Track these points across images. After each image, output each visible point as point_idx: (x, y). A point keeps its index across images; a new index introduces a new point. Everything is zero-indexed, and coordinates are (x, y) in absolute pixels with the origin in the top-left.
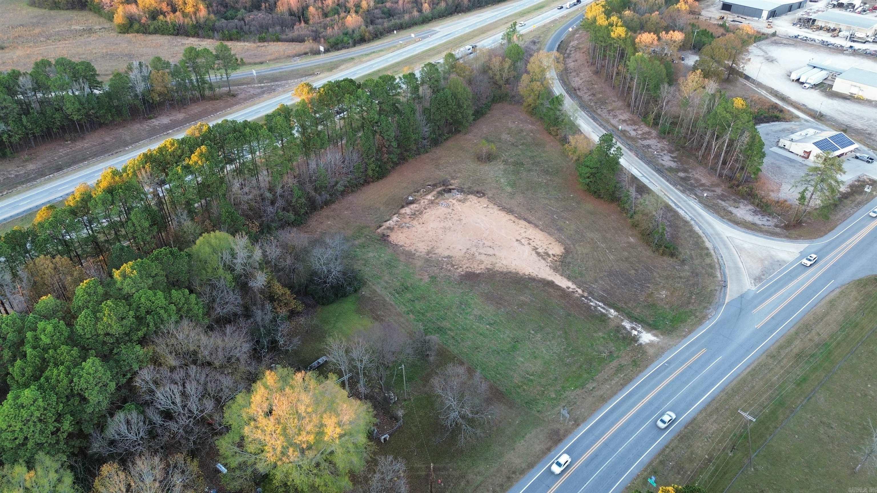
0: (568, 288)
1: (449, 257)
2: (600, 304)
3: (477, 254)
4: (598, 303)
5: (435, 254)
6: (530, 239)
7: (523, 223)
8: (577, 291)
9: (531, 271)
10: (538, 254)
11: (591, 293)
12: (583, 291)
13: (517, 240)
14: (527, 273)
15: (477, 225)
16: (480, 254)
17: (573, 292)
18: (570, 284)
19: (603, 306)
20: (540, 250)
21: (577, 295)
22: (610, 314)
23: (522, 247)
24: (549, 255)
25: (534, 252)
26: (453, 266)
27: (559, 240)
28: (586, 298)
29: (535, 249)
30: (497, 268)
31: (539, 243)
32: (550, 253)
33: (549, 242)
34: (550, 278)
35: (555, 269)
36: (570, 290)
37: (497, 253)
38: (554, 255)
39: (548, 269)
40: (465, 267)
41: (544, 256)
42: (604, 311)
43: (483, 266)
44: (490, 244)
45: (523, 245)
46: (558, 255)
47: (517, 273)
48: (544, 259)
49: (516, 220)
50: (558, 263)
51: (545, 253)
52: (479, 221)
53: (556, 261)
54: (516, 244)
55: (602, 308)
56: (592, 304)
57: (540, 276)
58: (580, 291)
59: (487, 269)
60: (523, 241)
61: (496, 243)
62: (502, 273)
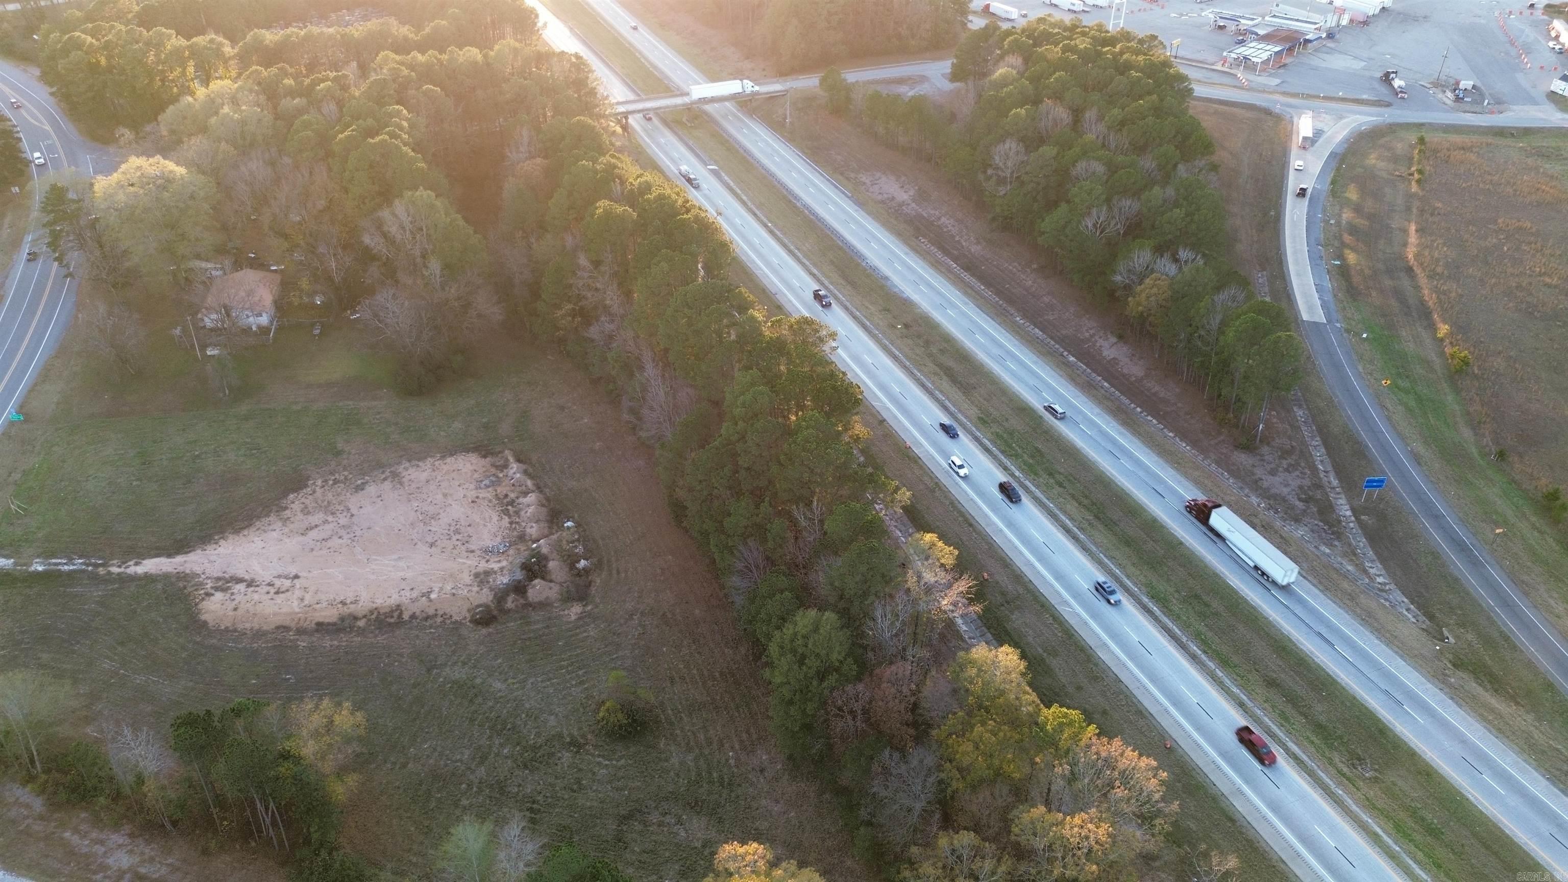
0: (137, 564)
1: (360, 488)
2: (66, 567)
3: (330, 518)
4: (72, 568)
5: (385, 479)
6: (277, 593)
7: (329, 615)
8: (120, 567)
9: (221, 550)
10: (240, 580)
11: (94, 578)
12: (109, 573)
13: (296, 577)
14: (222, 542)
15: (395, 557)
16: (326, 522)
17: (124, 563)
18: (140, 570)
19: (60, 567)
20: (241, 587)
21: (115, 562)
22: (41, 563)
23: (275, 573)
24: (217, 589)
25: (247, 577)
26: (336, 482)
27: (231, 633)
28: (96, 566)
29: (251, 584)
30: (272, 517)
31: (256, 597)
32: (219, 596)
33: (240, 612)
34: (179, 559)
35: (183, 577)
36: (131, 563)
37: (301, 538)
38: (208, 595)
39: (198, 569)
40: (319, 491)
41: (225, 583)
42: (54, 561)
43: (297, 506)
44: (330, 543)
45: (279, 577)
46: (203, 599)
47: (237, 531)
48: (218, 579)
49: (346, 610)
50: (190, 590)
51: (229, 588)
52: (402, 564)
53: (196, 590)
54: (293, 570)
55: (59, 564)
56: (80, 561)
57: (199, 551)
58: (115, 570)
59: (286, 508)
60: (287, 583)
61: (324, 552)
62: (259, 518)
